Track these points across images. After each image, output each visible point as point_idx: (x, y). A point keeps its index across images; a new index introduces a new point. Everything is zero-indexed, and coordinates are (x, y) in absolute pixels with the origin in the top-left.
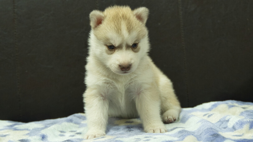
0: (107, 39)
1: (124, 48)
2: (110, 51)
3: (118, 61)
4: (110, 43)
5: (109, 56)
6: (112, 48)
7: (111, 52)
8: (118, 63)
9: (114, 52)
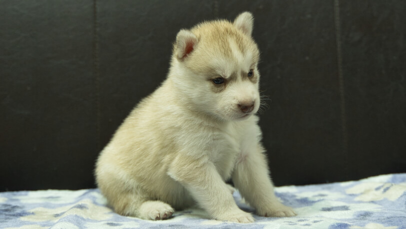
0: (211, 70)
1: (239, 77)
2: (218, 87)
3: (234, 99)
4: (217, 75)
5: (217, 95)
6: (220, 82)
7: (219, 89)
8: (235, 102)
9: (225, 87)
